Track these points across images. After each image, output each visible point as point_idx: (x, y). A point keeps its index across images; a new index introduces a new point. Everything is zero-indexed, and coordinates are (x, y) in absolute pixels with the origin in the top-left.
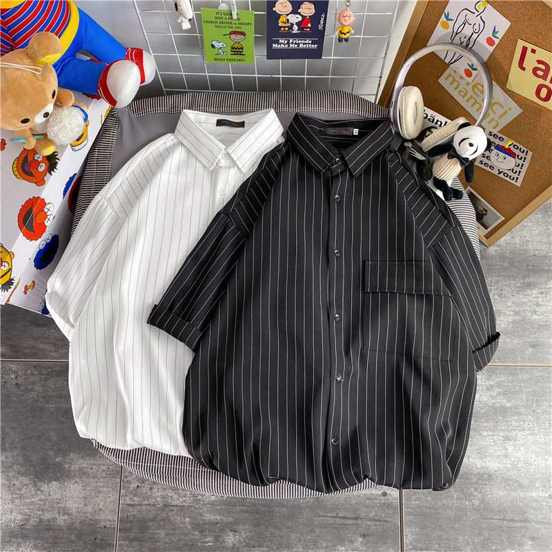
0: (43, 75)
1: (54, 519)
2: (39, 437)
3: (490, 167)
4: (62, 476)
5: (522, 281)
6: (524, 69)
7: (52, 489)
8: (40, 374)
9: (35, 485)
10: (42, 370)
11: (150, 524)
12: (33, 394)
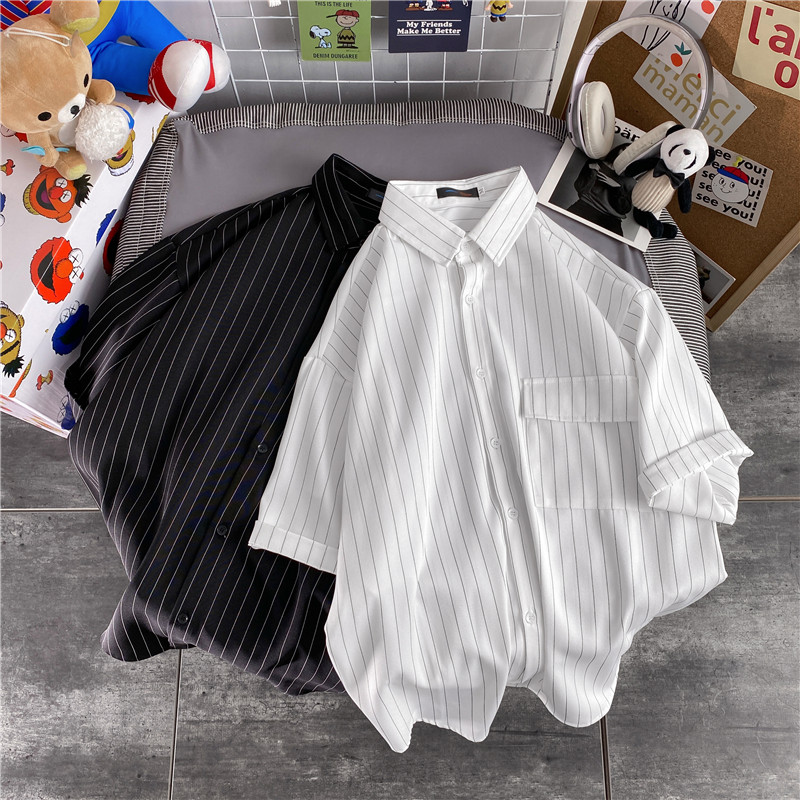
0: (71, 48)
1: (77, 747)
2: (54, 624)
3: (712, 201)
4: (88, 680)
5: (764, 378)
6: (756, 42)
7: (74, 701)
8: (57, 529)
9: (47, 695)
10: (61, 523)
11: (223, 750)
12: (46, 560)
